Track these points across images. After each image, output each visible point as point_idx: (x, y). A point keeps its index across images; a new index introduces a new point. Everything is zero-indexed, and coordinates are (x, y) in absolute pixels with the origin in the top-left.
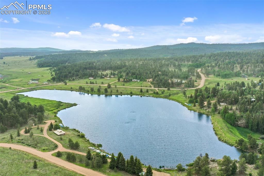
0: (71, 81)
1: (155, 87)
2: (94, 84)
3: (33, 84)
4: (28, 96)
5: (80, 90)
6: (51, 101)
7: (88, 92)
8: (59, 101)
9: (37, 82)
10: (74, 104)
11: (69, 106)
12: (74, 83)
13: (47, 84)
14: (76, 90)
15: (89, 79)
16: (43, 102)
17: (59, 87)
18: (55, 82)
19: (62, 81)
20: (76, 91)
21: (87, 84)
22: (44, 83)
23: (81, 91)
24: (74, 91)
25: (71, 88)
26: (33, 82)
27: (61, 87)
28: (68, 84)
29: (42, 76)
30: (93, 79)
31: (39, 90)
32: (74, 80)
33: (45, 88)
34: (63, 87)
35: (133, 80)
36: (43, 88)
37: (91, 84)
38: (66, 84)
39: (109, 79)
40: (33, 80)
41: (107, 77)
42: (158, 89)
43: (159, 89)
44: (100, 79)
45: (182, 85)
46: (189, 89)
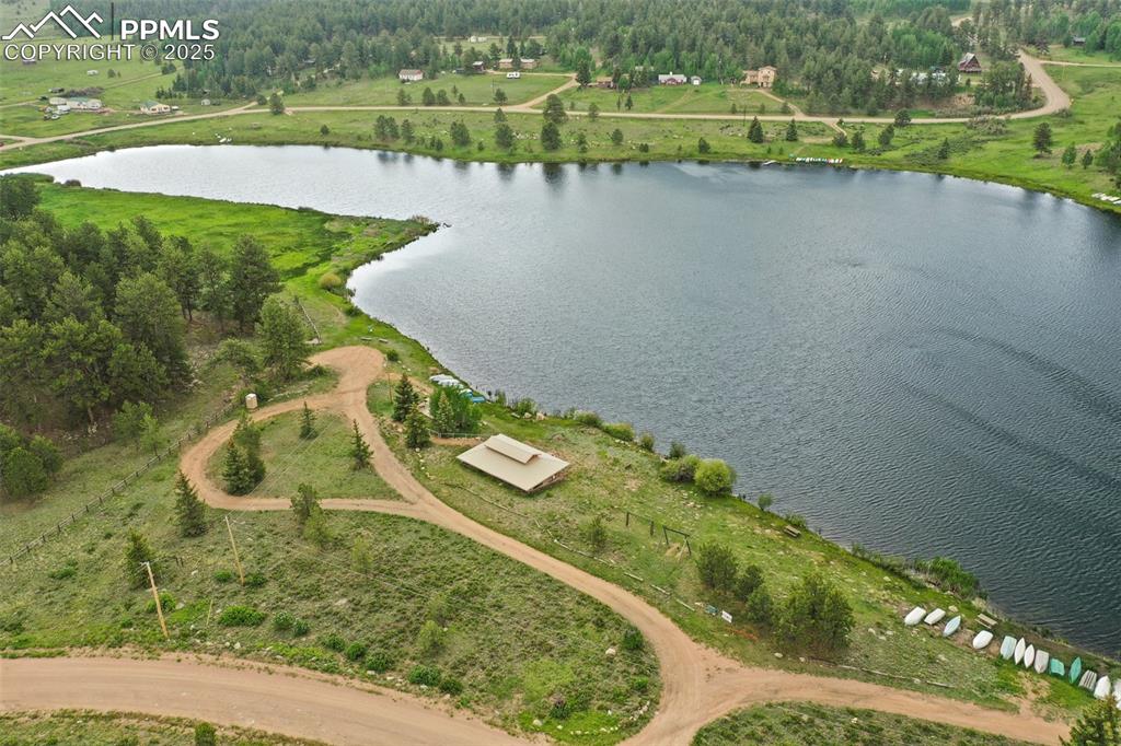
0: (294, 92)
1: (810, 113)
2: (447, 103)
3: (78, 114)
4: (78, 184)
5: (379, 142)
6: (247, 208)
7: (436, 151)
8: (301, 210)
9: (94, 103)
10: (413, 221)
11: (395, 239)
12: (321, 101)
13: (161, 115)
14: (358, 143)
15: (404, 81)
16: (201, 216)
17: (248, 129)
18: (206, 102)
19: (247, 93)
20: (356, 148)
21: (403, 103)
22: (146, 110)
23: (392, 146)
24: (342, 146)
25: (325, 131)
26: (72, 104)
27: (259, 128)
28: (289, 111)
29: (111, 74)
30: (420, 77)
31: (129, 146)
32: (311, 86)
33: (159, 134)
34: (266, 127)
35: (662, 78)
36: (147, 133)
37: (429, 103)
38: (278, 110)
39: (515, 74)
40: (68, 96)
41: (496, 69)
42: (840, 123)
43: (845, 120)
44: (459, 76)
45: (958, 95)
46: (1014, 116)
